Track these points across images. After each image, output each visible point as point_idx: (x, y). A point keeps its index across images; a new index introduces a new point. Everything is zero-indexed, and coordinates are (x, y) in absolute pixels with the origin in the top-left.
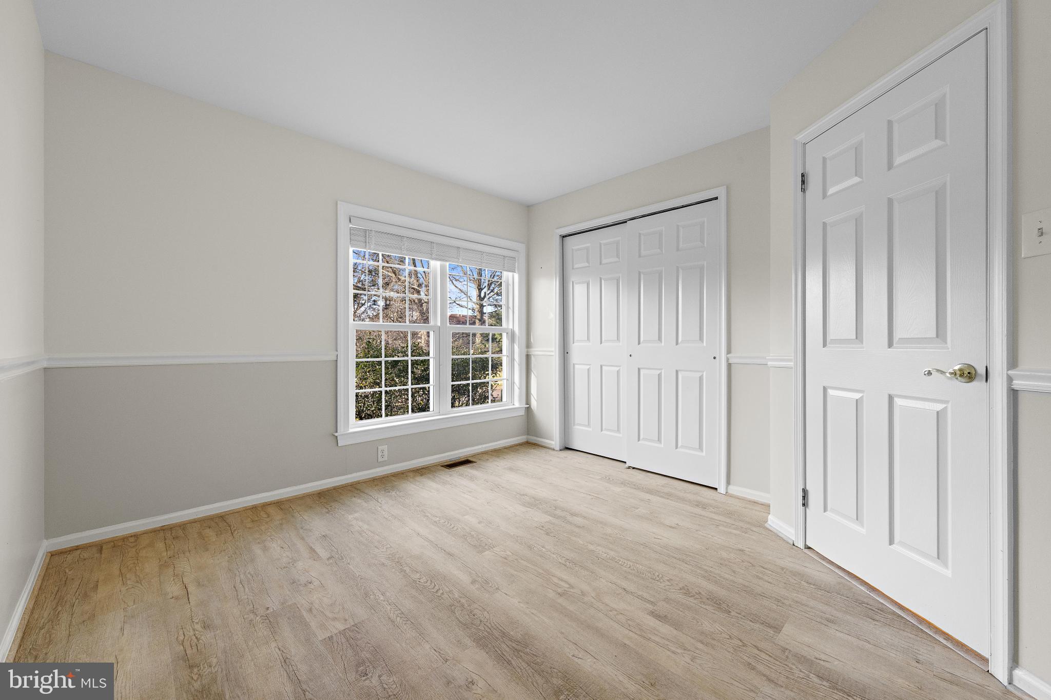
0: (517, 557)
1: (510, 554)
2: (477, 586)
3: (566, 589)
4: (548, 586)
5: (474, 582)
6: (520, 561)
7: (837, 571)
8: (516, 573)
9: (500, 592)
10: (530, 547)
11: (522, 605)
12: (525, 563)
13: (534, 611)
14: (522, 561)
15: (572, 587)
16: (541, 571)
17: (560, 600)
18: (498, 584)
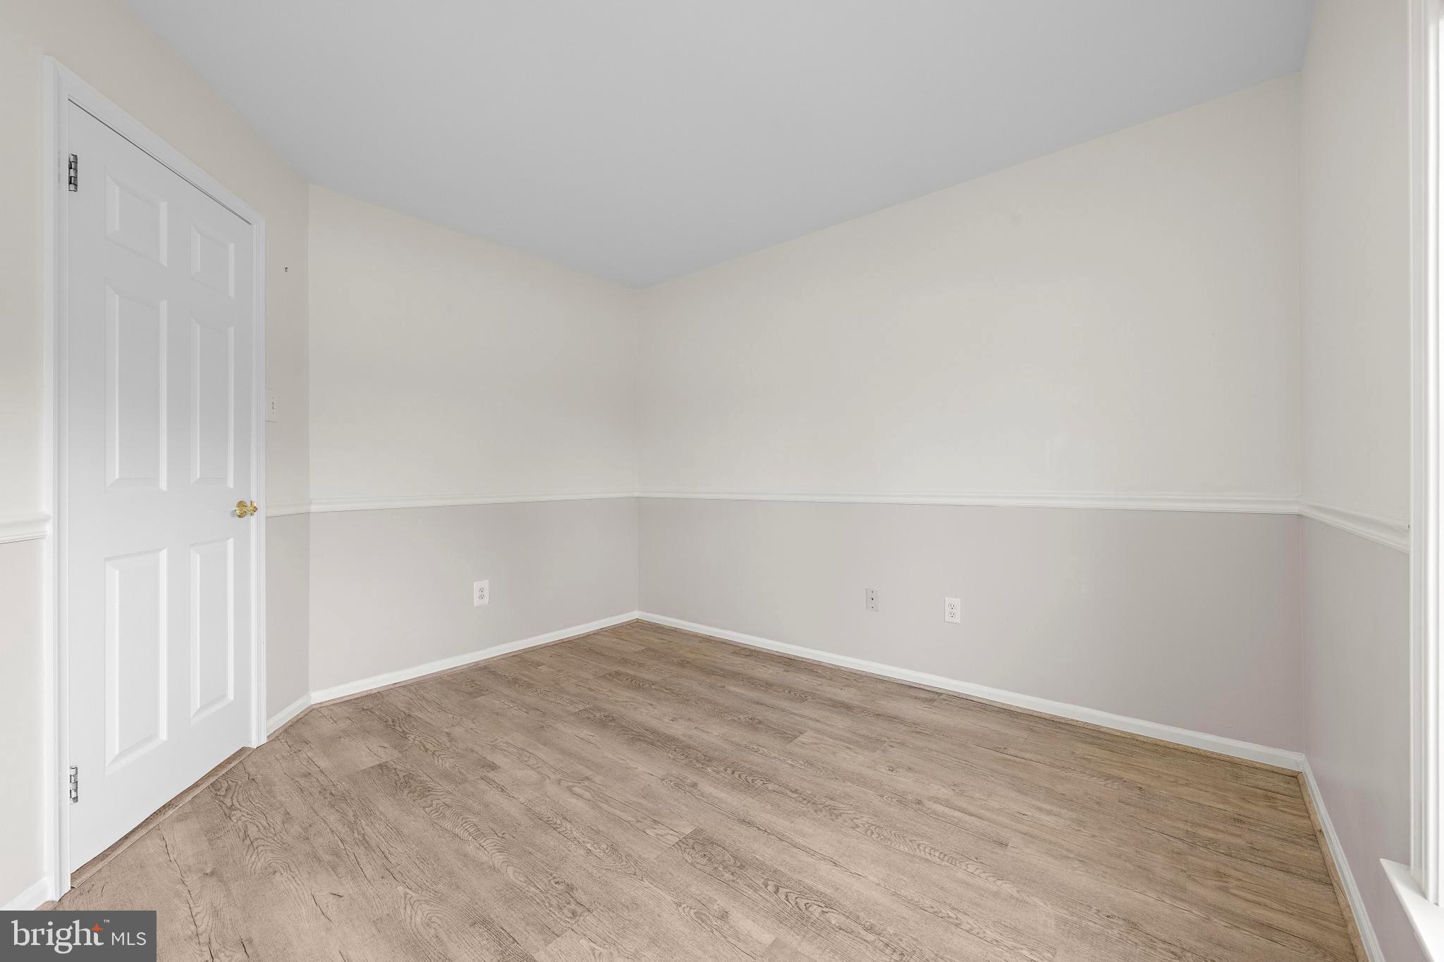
0: (639, 825)
1: (648, 831)
2: (689, 781)
3: (578, 785)
4: (599, 786)
5: (694, 785)
6: (633, 820)
7: (136, 837)
8: (640, 801)
9: (660, 776)
10: (614, 848)
11: (635, 766)
12: (625, 816)
13: (621, 761)
14: (630, 819)
15: (569, 789)
16: (604, 806)
17: (589, 773)
18: (664, 786)
